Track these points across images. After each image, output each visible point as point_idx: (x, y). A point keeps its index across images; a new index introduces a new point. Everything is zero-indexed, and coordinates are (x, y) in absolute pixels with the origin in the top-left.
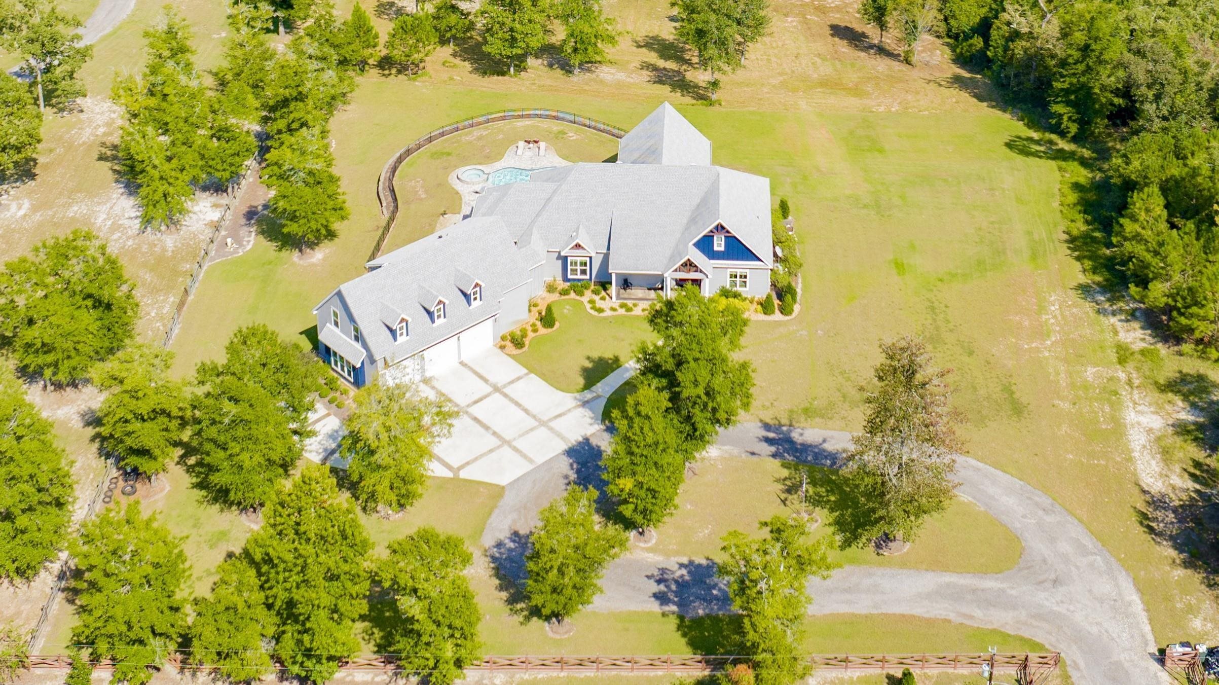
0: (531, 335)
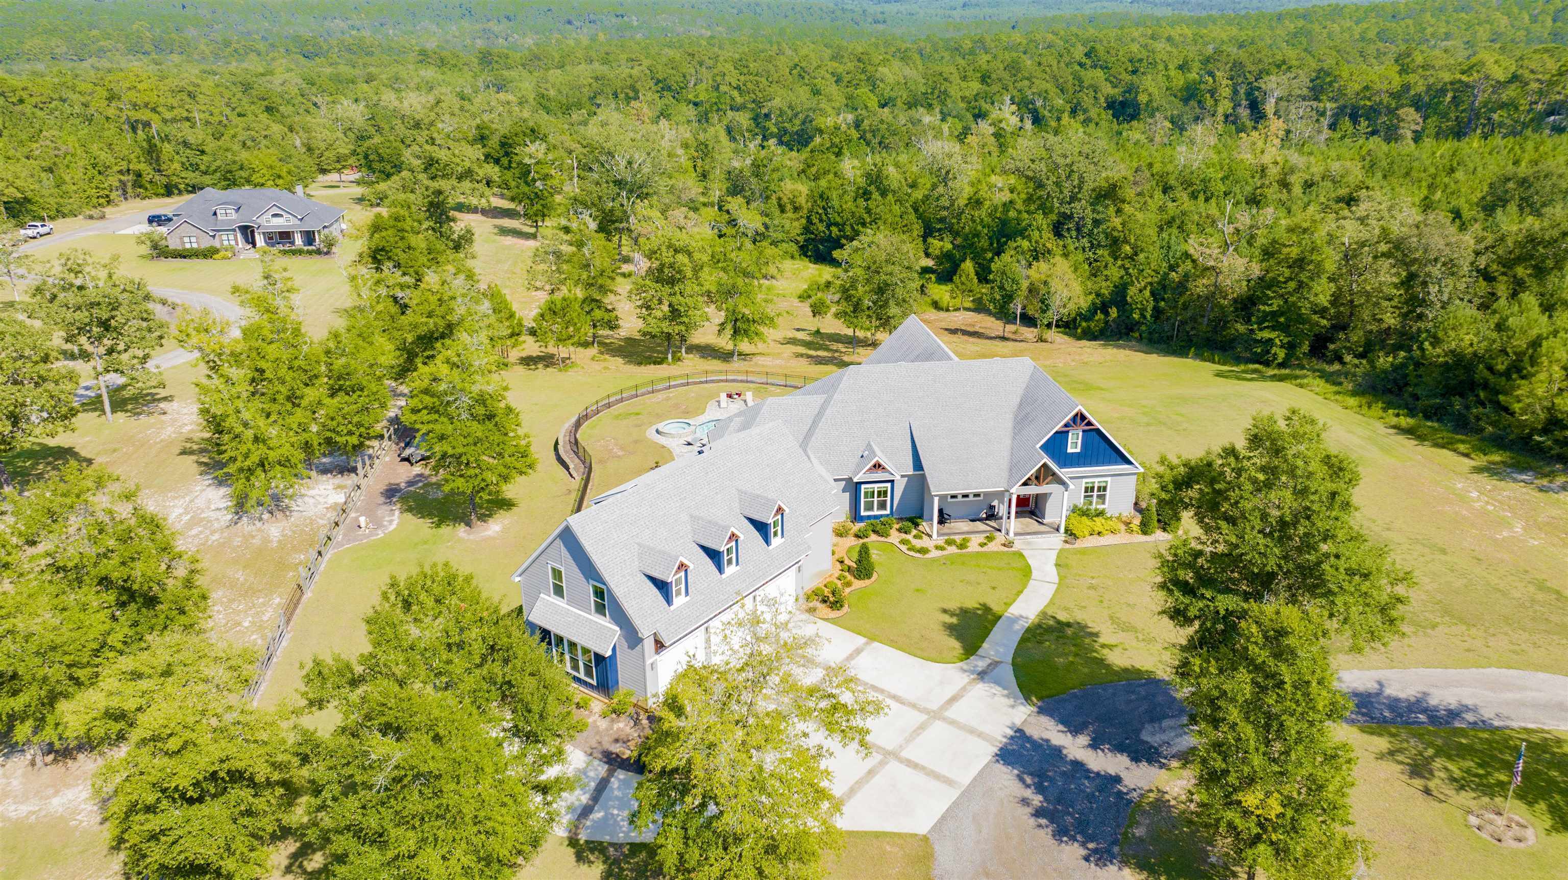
0: (844, 591)
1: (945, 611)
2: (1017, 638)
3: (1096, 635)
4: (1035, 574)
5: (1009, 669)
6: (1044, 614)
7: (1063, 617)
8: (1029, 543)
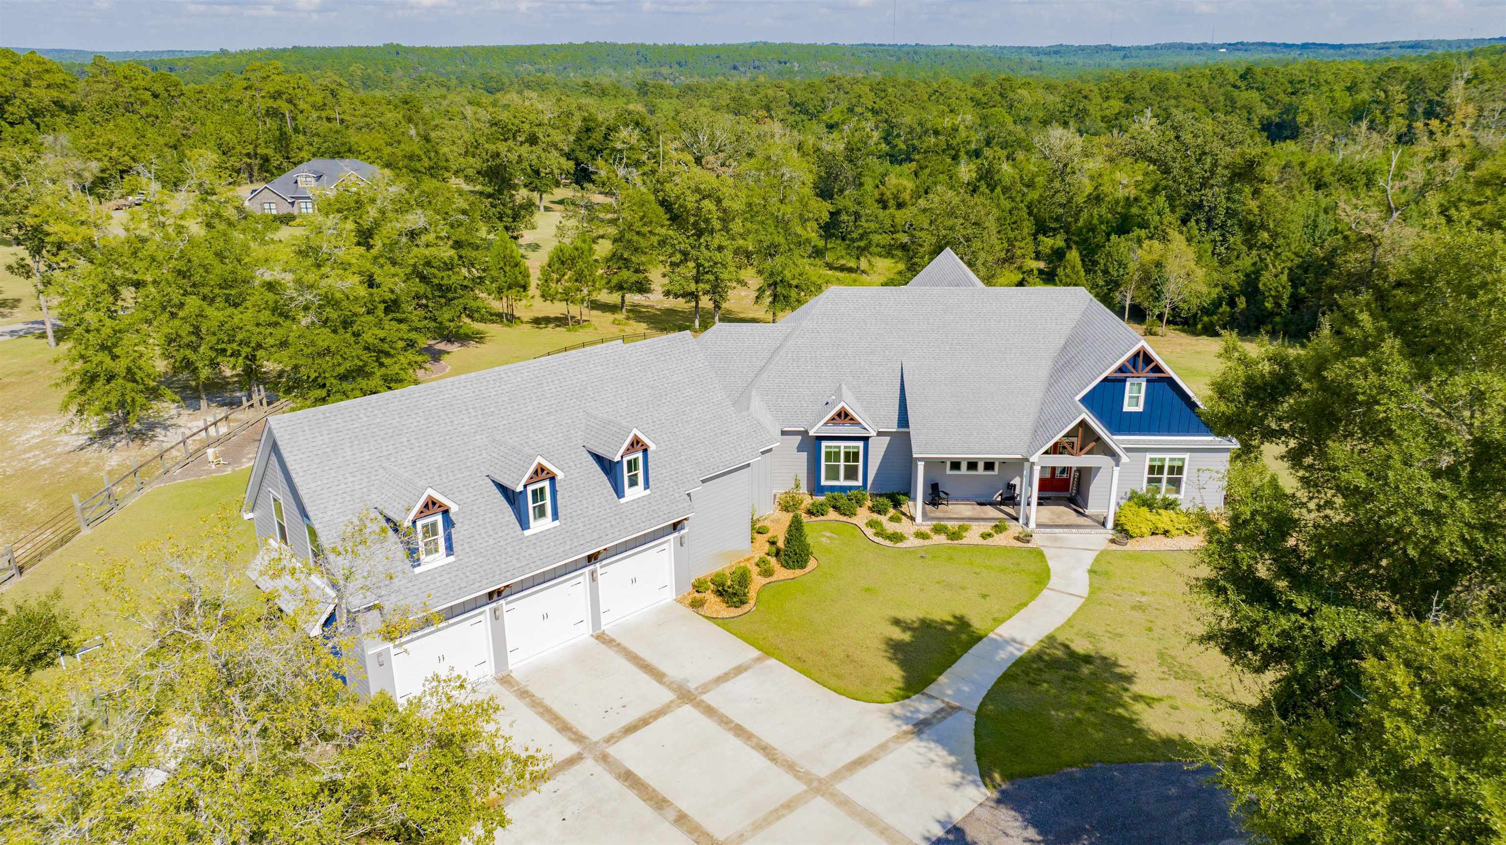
0: (757, 581)
1: (897, 622)
2: (996, 673)
3: (1129, 679)
4: (1054, 582)
5: (969, 722)
6: (1051, 639)
7: (1081, 647)
8: (1056, 539)
